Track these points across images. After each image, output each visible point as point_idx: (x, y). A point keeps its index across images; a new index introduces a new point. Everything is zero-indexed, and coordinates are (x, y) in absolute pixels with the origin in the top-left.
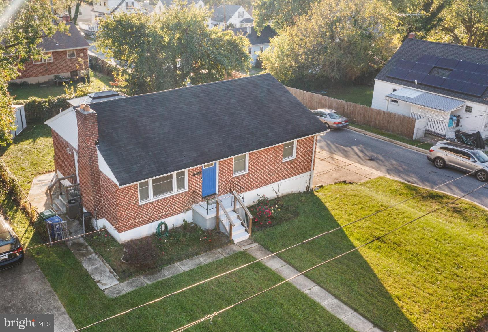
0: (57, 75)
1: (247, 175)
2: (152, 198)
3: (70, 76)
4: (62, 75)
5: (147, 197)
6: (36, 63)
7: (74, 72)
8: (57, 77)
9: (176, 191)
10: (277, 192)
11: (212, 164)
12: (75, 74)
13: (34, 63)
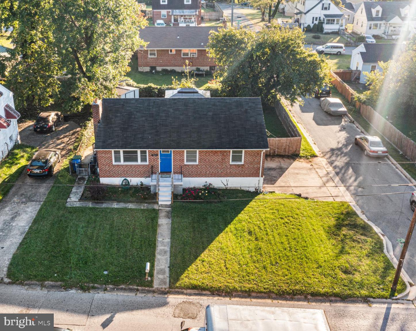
0: (199, 67)
1: (197, 165)
2: (122, 162)
3: (209, 69)
4: (202, 68)
5: (120, 161)
6: (184, 57)
7: (212, 67)
8: (198, 70)
9: (139, 162)
10: (226, 185)
11: (168, 151)
12: (213, 68)
13: (182, 56)
